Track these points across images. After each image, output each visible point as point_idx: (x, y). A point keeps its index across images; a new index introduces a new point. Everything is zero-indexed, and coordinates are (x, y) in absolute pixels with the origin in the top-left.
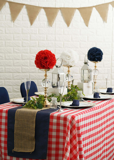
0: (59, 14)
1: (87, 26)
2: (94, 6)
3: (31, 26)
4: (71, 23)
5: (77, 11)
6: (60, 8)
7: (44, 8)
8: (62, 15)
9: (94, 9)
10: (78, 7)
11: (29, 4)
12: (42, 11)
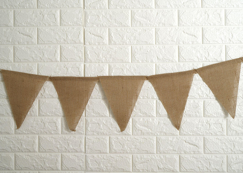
0: (96, 94)
1: (178, 127)
2: (195, 71)
3: (17, 130)
4: (131, 120)
5: (147, 84)
6: (99, 79)
7: (52, 79)
8: (105, 98)
9: (197, 77)
10: (149, 75)
11: (11, 69)
12: (49, 89)
